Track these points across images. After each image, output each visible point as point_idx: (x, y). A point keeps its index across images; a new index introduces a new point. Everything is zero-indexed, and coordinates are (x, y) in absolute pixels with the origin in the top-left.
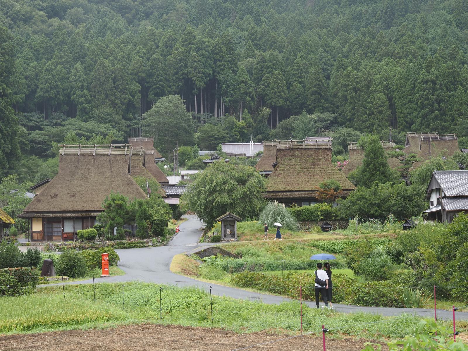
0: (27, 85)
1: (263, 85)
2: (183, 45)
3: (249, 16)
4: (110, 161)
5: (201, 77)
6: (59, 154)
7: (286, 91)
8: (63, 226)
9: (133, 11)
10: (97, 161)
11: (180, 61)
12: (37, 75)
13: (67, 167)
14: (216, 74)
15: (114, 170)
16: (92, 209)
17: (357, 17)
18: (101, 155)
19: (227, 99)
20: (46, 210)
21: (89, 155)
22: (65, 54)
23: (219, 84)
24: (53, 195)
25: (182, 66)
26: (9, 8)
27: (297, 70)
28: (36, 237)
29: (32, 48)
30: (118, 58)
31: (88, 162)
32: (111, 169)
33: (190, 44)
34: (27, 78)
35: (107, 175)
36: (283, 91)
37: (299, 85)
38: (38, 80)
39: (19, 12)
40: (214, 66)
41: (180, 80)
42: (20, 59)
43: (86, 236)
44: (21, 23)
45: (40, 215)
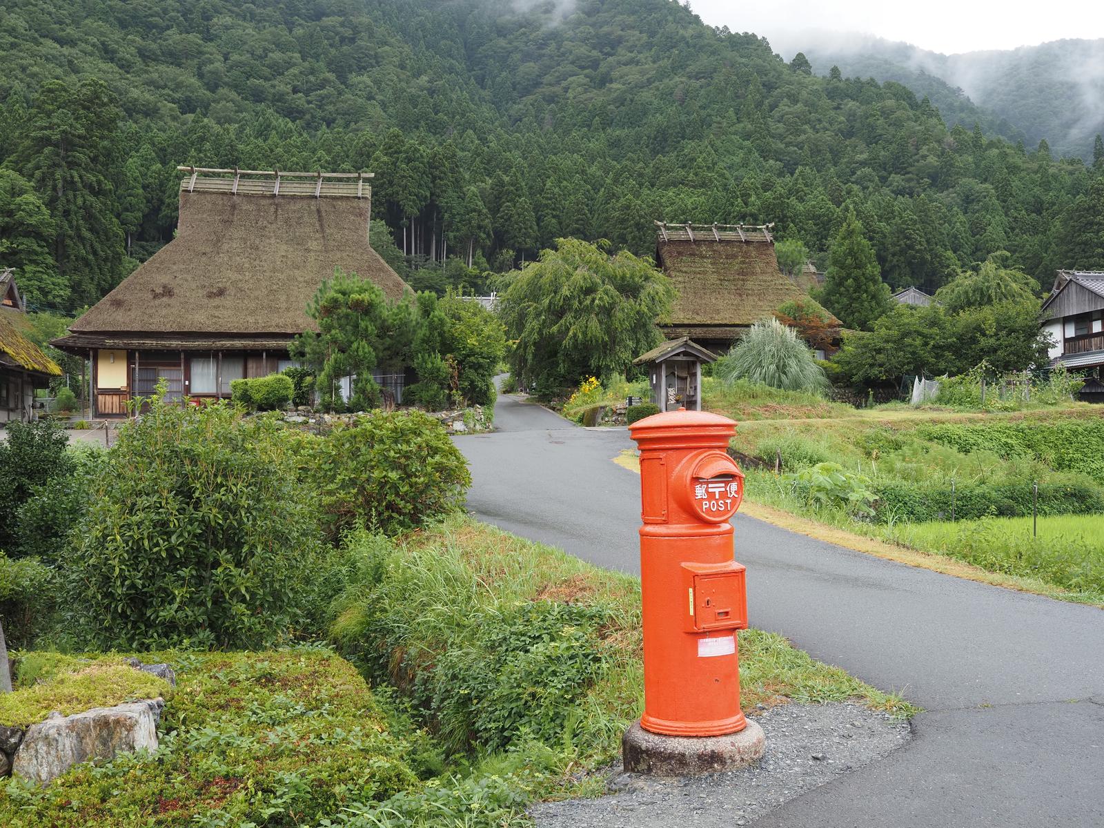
0: (145, 198)
1: (502, 217)
2: (386, 154)
3: (471, 132)
4: (319, 211)
5: (414, 201)
6: (181, 189)
7: (536, 228)
8: (188, 377)
9: (308, 117)
10: (283, 210)
11: (382, 176)
12: (161, 185)
13: (201, 220)
14: (434, 198)
15: (332, 234)
16: (272, 330)
17: (615, 144)
18: (293, 197)
19: (451, 235)
20: (137, 327)
21: (264, 197)
22: (206, 155)
23: (439, 212)
24: (159, 290)
25: (384, 183)
26: (121, 94)
27: (550, 199)
28: (109, 404)
29: (154, 145)
30: (289, 165)
31: (259, 210)
32: (323, 231)
33: (396, 152)
34: (145, 187)
35: (313, 245)
36: (531, 227)
37: (554, 221)
38: (164, 192)
39: (136, 100)
40: (431, 185)
41: (382, 204)
42: (135, 159)
43: (257, 397)
44: (140, 116)
45: (120, 342)
